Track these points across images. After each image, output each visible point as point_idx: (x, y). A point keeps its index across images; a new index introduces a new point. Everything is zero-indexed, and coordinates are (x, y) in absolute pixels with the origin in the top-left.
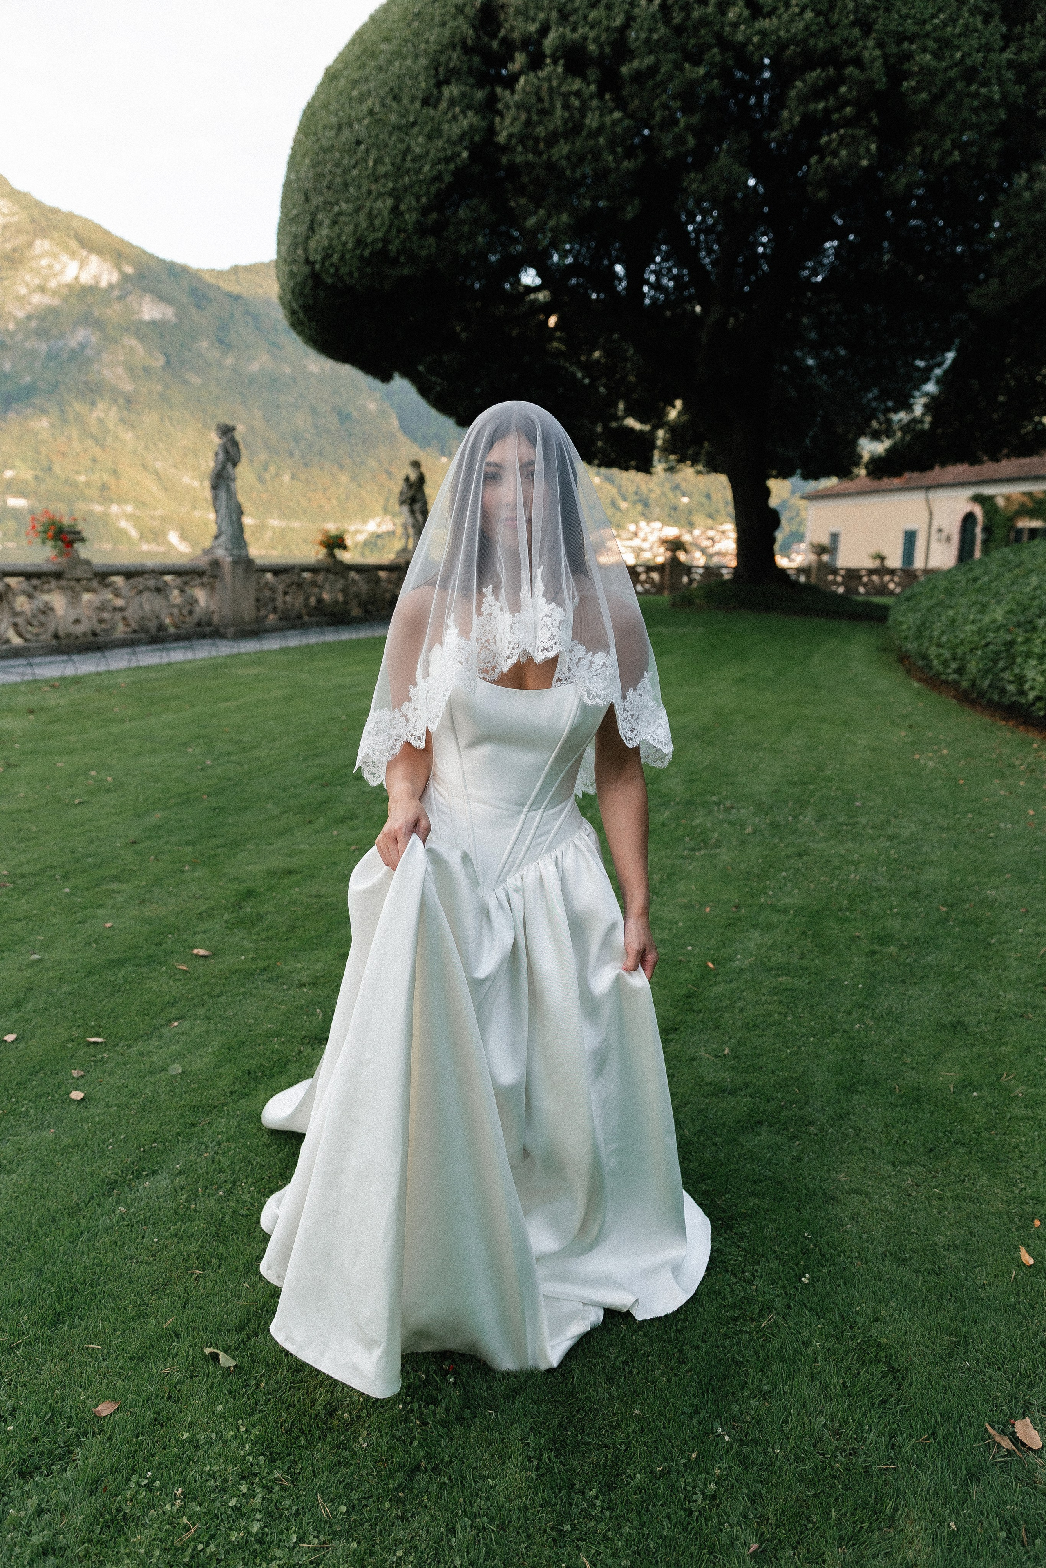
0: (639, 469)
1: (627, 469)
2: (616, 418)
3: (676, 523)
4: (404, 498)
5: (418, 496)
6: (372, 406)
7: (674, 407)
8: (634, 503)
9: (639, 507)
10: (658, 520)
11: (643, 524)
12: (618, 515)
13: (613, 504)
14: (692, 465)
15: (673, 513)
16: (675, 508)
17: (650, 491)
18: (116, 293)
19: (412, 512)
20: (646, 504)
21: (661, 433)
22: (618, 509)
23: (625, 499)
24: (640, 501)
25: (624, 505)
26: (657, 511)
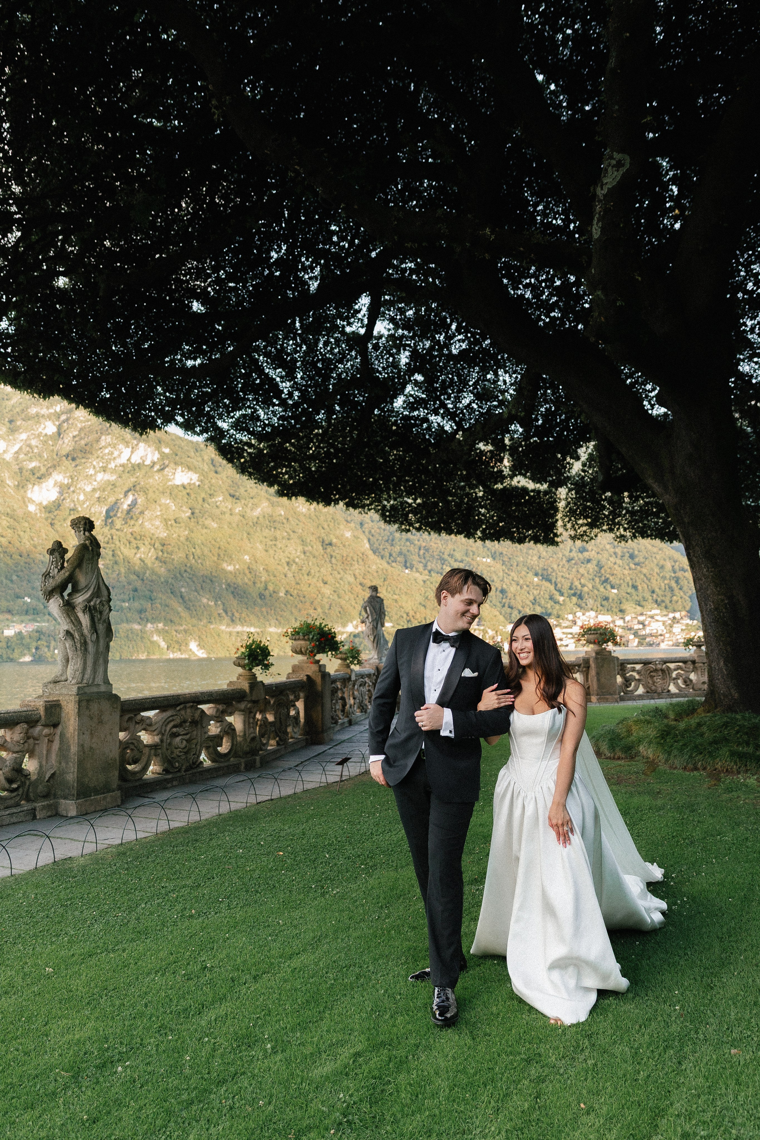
0: (536, 540)
1: (521, 541)
2: (500, 477)
3: (609, 610)
4: (51, 583)
5: (82, 579)
6: (348, 534)
7: (578, 458)
8: (569, 596)
9: (574, 599)
10: (592, 609)
11: (579, 614)
12: (557, 607)
13: (551, 598)
14: (611, 530)
15: (605, 603)
16: (607, 599)
17: (583, 586)
18: (157, 467)
19: (69, 607)
20: (580, 597)
21: (562, 492)
22: (557, 602)
23: (562, 594)
24: (574, 595)
25: (561, 599)
26: (591, 602)
